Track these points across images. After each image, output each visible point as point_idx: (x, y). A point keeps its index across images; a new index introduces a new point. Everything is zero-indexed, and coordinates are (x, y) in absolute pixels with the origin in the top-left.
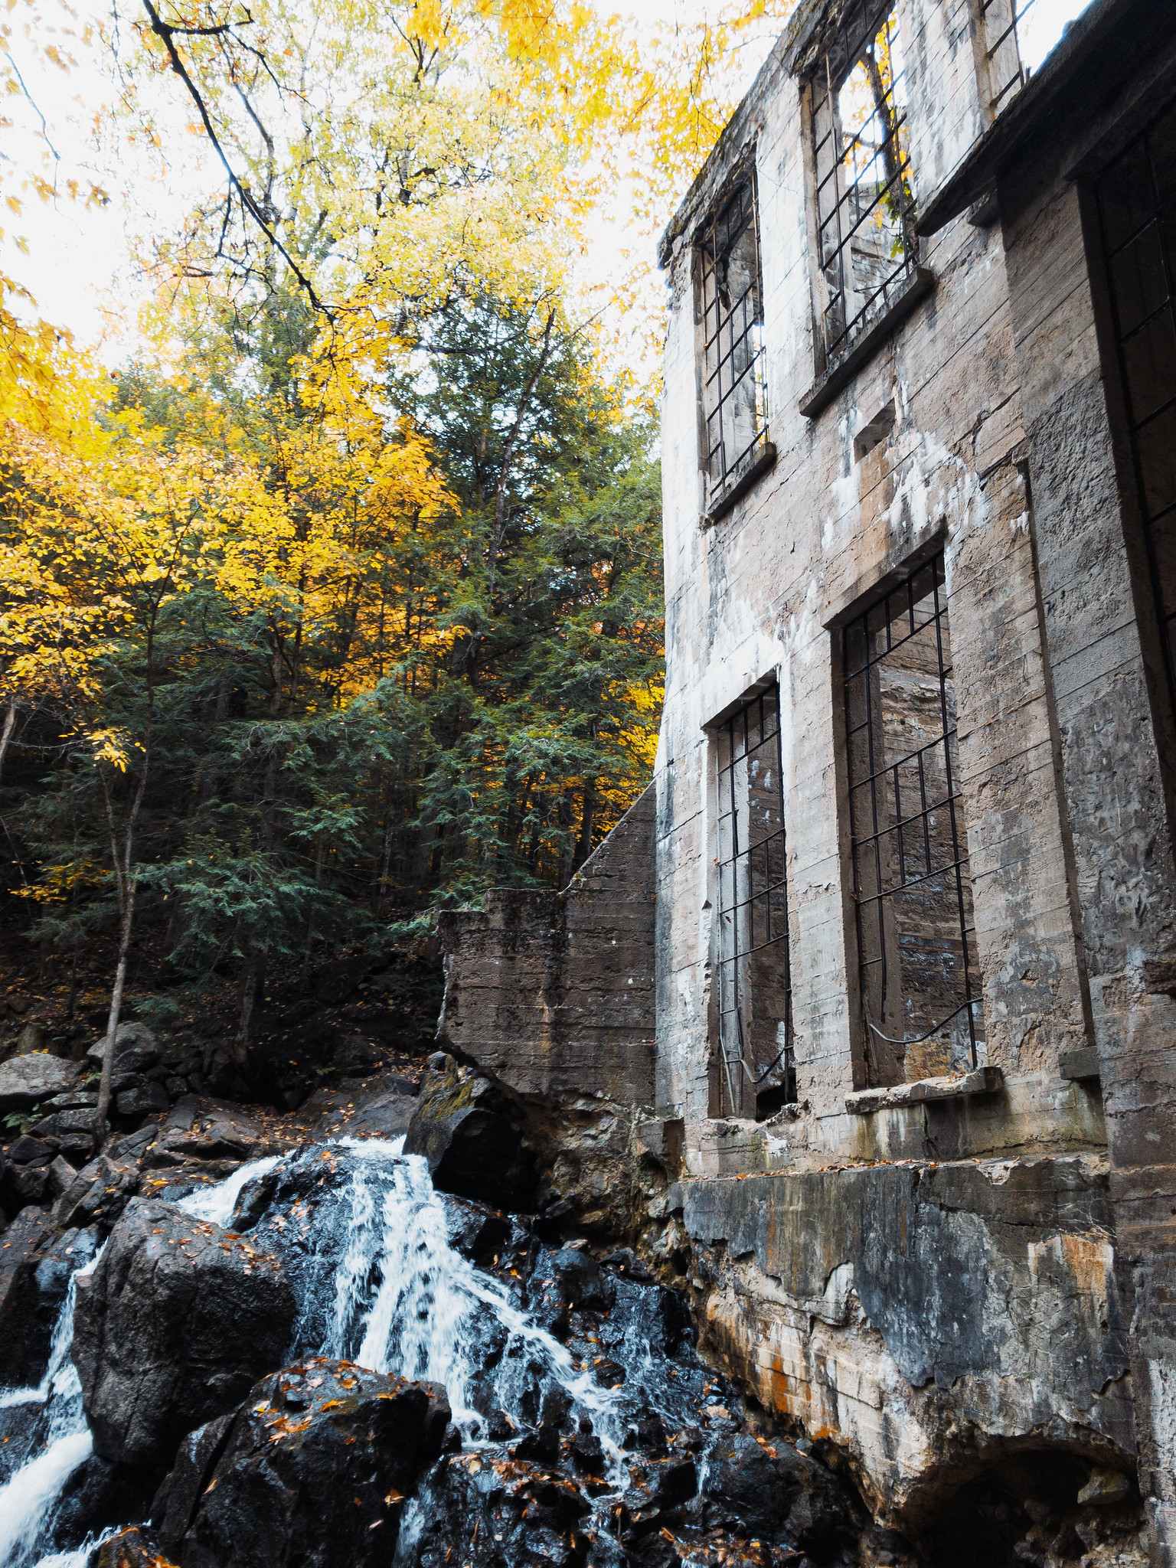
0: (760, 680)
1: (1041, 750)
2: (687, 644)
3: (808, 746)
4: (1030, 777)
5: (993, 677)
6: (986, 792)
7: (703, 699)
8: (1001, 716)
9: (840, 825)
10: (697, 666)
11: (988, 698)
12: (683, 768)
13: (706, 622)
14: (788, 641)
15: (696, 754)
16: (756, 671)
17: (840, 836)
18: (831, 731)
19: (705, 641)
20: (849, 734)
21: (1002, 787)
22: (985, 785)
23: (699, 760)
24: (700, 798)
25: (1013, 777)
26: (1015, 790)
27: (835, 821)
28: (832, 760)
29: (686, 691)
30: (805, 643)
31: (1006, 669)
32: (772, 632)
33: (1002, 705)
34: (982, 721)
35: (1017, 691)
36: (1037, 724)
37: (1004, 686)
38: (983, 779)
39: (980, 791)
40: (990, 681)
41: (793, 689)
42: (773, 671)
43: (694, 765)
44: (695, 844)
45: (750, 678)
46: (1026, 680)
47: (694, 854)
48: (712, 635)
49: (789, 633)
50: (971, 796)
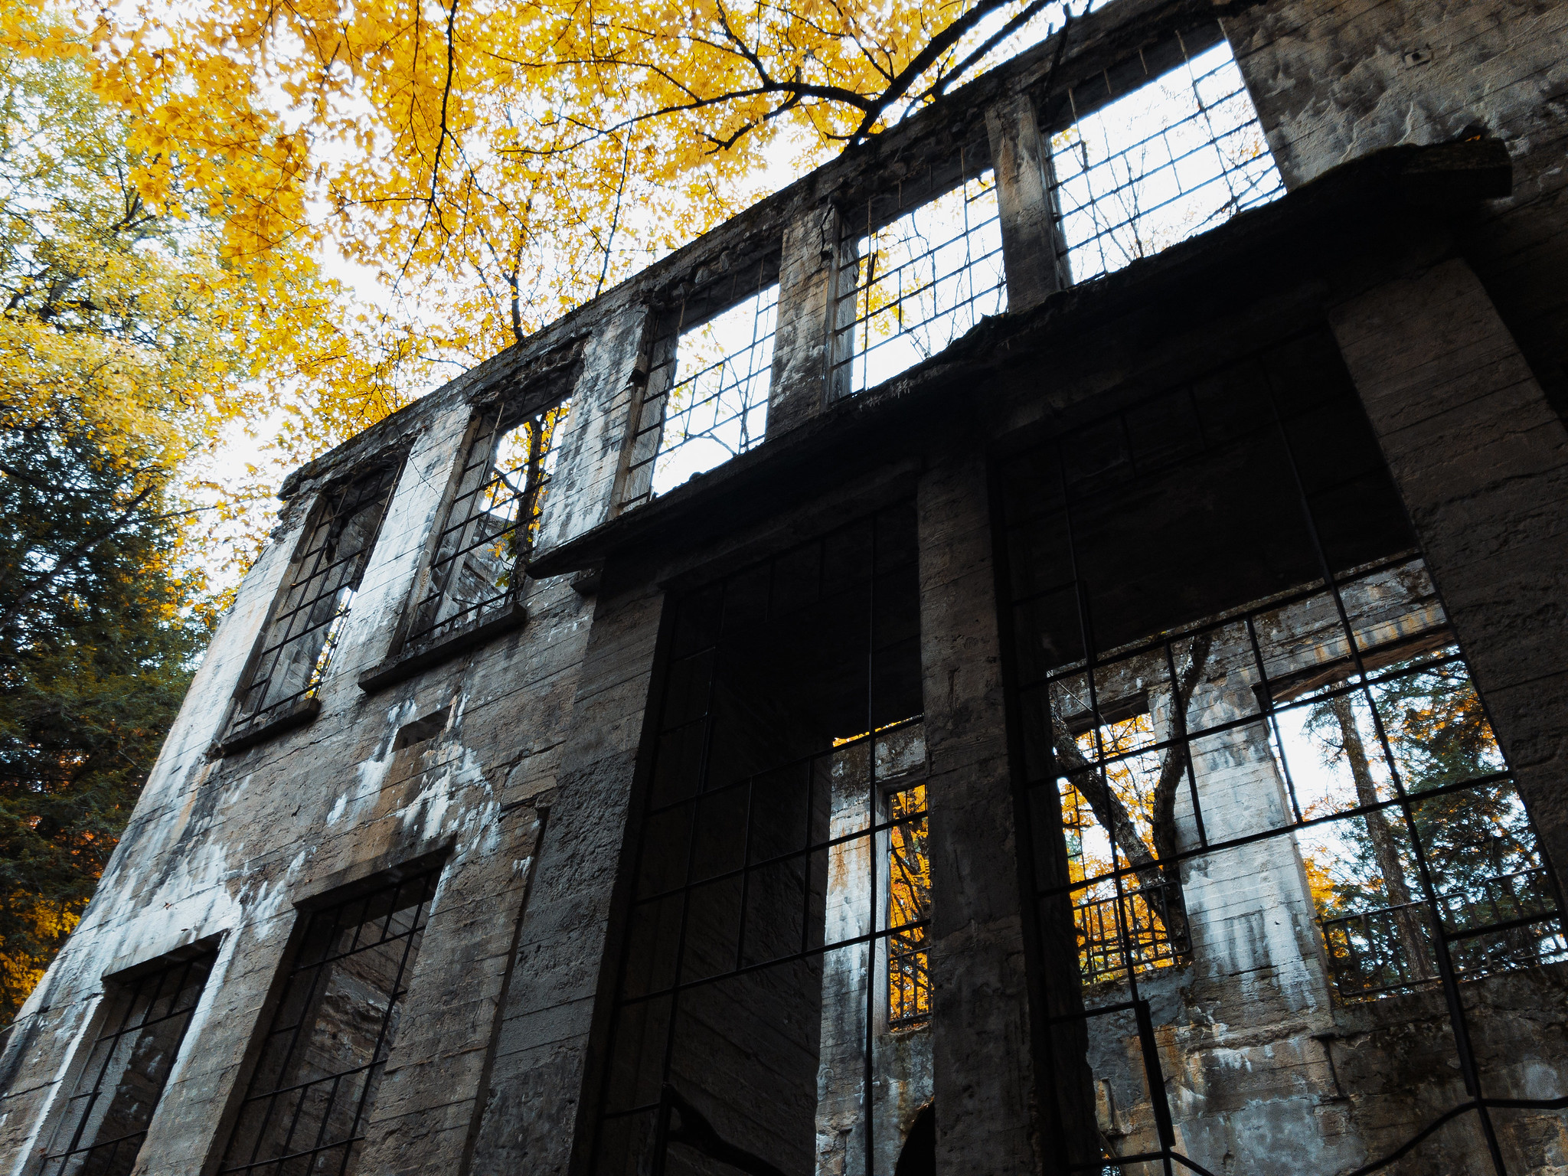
0: (198, 942)
1: (463, 1107)
2: (133, 875)
3: (219, 1034)
4: (442, 1135)
5: (444, 1013)
6: (391, 1142)
7: (121, 944)
8: (436, 1058)
10: (133, 902)
11: (431, 1035)
12: (56, 1022)
13: (166, 856)
14: (250, 908)
15: (81, 1008)
16: (199, 929)
17: (208, 1158)
19: (155, 877)
20: (272, 1033)
21: (408, 1140)
22: (391, 1133)
23: (81, 1017)
24: (59, 1065)
25: (424, 1131)
26: (421, 1147)
27: (210, 1136)
28: (239, 1061)
29: (105, 929)
30: (267, 915)
31: (458, 1009)
32: (235, 893)
33: (441, 1047)
34: (416, 1058)
35: (461, 1035)
36: (468, 1077)
37: (451, 1026)
38: (393, 1125)
39: (384, 1139)
40: (439, 1017)
41: (232, 962)
42: (218, 936)
43: (72, 1022)
44: (27, 1122)
45: (188, 936)
46: (474, 1027)
47: (19, 1135)
48: (166, 875)
49: (254, 898)
50: (373, 1143)
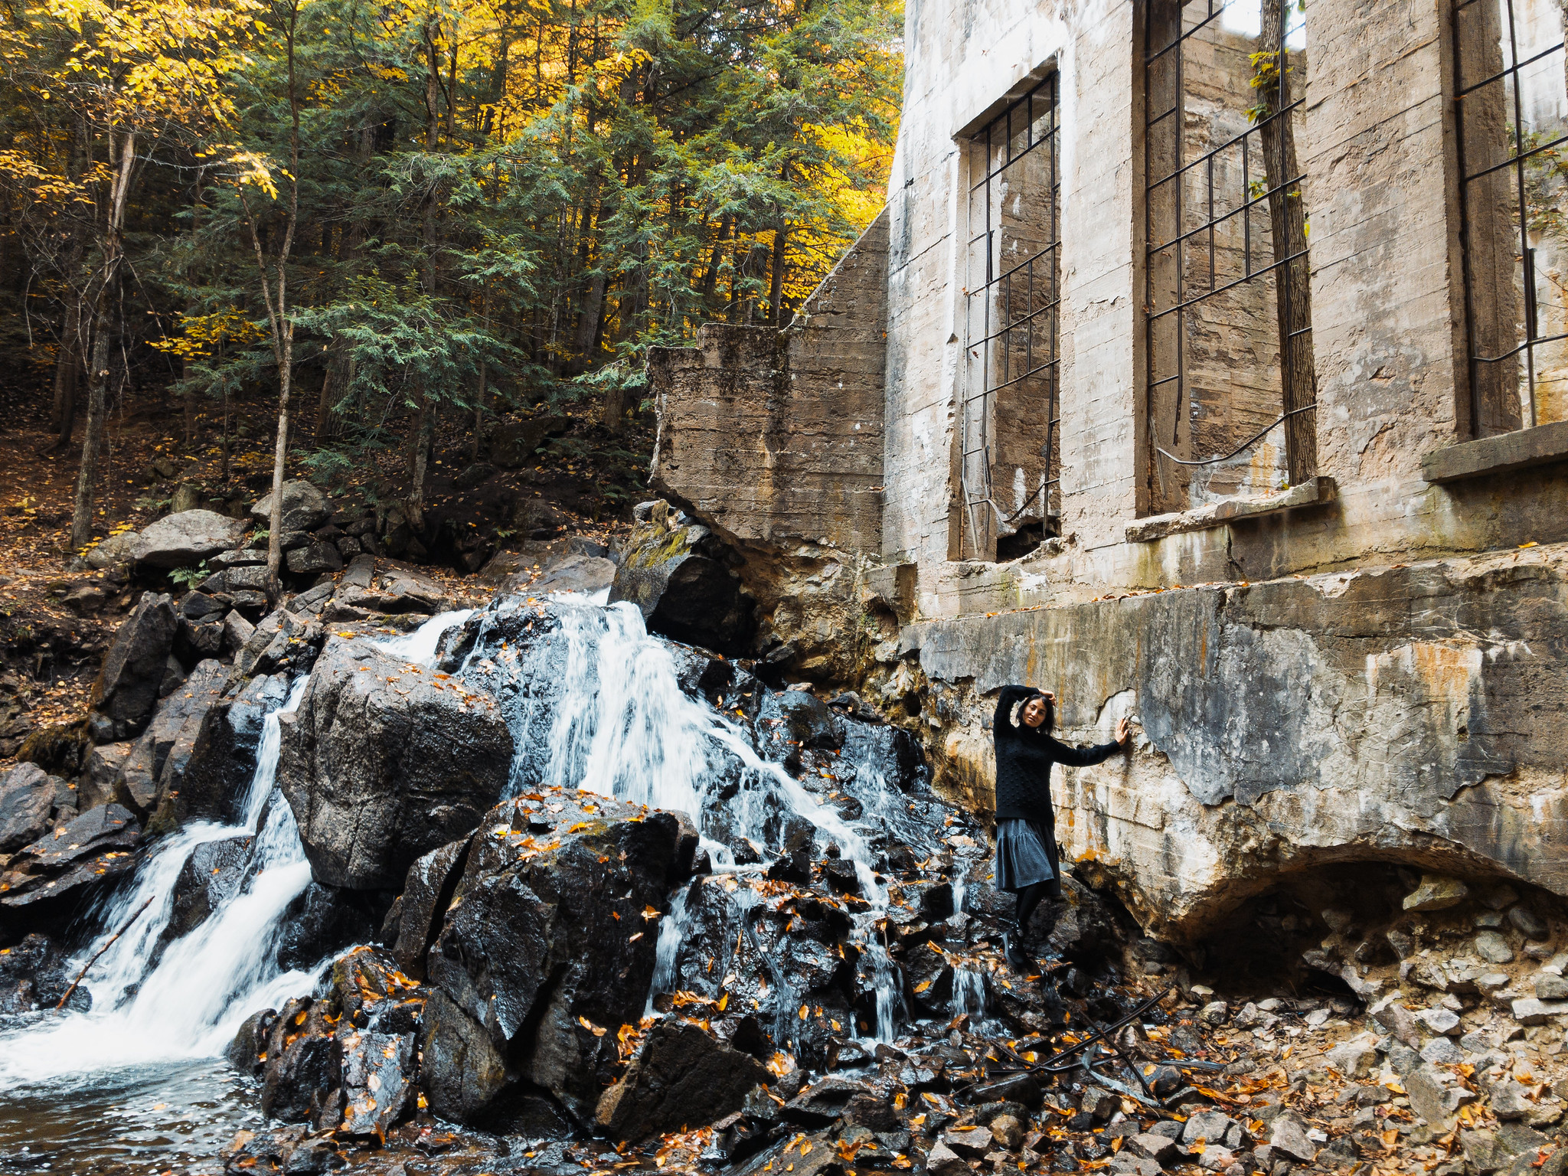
9: (1135, 229)
18: (1129, 120)
